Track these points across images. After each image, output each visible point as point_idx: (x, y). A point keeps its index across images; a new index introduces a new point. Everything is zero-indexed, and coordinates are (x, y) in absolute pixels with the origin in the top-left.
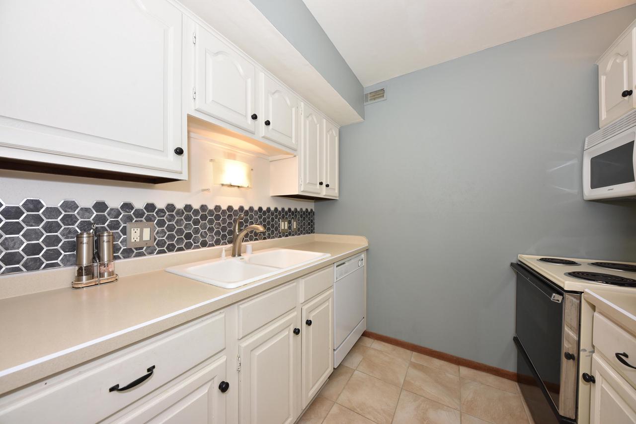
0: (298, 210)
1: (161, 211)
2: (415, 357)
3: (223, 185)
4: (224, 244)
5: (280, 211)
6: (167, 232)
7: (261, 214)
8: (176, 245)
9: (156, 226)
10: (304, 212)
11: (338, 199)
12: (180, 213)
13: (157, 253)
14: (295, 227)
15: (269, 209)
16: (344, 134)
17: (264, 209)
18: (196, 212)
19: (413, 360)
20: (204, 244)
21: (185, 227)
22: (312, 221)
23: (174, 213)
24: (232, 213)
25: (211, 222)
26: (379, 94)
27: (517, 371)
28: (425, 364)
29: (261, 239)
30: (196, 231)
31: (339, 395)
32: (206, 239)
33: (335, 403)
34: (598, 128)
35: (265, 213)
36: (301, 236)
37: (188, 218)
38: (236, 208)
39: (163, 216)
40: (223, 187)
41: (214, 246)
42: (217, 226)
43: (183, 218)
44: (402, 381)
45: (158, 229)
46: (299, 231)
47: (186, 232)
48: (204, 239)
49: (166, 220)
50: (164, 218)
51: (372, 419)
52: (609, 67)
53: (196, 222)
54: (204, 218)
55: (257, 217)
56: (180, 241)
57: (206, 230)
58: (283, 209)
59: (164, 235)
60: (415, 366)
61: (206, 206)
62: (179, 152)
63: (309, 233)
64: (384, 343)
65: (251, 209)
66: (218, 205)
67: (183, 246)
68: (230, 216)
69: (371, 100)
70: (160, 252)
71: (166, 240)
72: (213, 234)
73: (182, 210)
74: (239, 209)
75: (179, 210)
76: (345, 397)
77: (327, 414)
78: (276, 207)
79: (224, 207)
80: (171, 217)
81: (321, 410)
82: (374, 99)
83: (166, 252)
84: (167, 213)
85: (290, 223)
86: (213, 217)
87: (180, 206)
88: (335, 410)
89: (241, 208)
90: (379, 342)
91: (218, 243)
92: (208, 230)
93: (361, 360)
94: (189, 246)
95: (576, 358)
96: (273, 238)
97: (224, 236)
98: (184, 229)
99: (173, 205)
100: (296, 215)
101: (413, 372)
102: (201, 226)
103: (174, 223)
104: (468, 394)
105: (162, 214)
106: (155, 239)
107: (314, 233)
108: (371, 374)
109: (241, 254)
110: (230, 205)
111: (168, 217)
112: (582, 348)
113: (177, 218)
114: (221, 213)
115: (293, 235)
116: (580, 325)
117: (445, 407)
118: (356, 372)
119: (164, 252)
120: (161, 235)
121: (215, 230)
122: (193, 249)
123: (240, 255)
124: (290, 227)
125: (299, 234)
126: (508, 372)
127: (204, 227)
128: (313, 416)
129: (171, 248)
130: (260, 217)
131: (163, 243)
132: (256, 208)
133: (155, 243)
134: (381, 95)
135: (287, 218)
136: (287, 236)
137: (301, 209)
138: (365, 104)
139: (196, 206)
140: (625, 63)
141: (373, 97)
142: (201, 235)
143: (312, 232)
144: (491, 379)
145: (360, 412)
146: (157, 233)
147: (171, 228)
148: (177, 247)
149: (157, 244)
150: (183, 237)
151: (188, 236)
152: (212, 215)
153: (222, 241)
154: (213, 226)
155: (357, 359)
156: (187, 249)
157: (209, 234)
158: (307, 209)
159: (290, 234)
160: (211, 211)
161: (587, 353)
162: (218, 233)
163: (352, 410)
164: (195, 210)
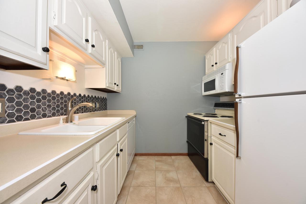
0: (100, 97)
1: (11, 91)
2: (156, 158)
3: (57, 77)
4: (58, 115)
5: (90, 97)
6: (16, 106)
7: (80, 98)
8: (23, 116)
9: (6, 102)
10: (102, 98)
11: (120, 92)
12: (26, 93)
13: (8, 123)
14: (98, 107)
15: (84, 95)
16: (124, 61)
17: (82, 95)
18: (39, 94)
19: (156, 159)
20: (44, 116)
21: (30, 104)
22: (106, 103)
23: (22, 93)
24: (63, 96)
25: (49, 101)
26: (140, 47)
27: (188, 152)
28: (160, 159)
29: (80, 113)
30: (39, 107)
31: (131, 183)
32: (46, 112)
33: (130, 187)
34: (205, 75)
35: (82, 97)
36: (101, 111)
37: (33, 97)
38: (66, 93)
39: (13, 95)
40: (57, 79)
41: (51, 117)
42: (53, 104)
43: (29, 97)
44: (155, 168)
45: (8, 104)
46: (100, 108)
47: (31, 107)
48: (45, 112)
49: (15, 98)
50: (14, 96)
51: (148, 186)
52: (208, 57)
53: (39, 101)
54: (44, 98)
55: (78, 100)
56: (26, 113)
57: (46, 106)
58: (92, 96)
59: (13, 108)
60: (157, 161)
61: (46, 90)
62: (46, 50)
63: (105, 110)
64: (143, 156)
65: (75, 94)
66: (53, 90)
67: (29, 117)
68: (62, 98)
69: (137, 48)
70: (10, 122)
71: (15, 113)
72: (51, 109)
73: (28, 92)
74: (67, 94)
75: (25, 91)
76: (134, 183)
77: (129, 192)
78: (88, 94)
79: (58, 92)
80: (20, 96)
81: (125, 192)
82: (139, 48)
83: (15, 122)
84: (16, 93)
85: (95, 104)
86: (51, 98)
87: (26, 88)
88: (131, 189)
89: (69, 94)
90: (141, 156)
91: (54, 115)
92: (47, 107)
93: (136, 166)
94: (33, 117)
95: (207, 140)
96: (87, 112)
97: (58, 111)
98: (30, 105)
99: (20, 87)
100: (98, 100)
101: (158, 163)
102: (42, 104)
103: (21, 100)
104: (176, 164)
105: (12, 93)
106: (6, 112)
107: (107, 110)
108: (142, 170)
109: (73, 121)
110: (62, 91)
111: (17, 95)
112: (209, 136)
113: (24, 97)
114: (56, 96)
115: (97, 111)
116: (208, 130)
117: (171, 171)
118: (136, 171)
119: (14, 121)
120: (11, 109)
121: (52, 106)
122: (36, 119)
123: (71, 122)
124: (95, 106)
125: (100, 111)
126: (185, 153)
127: (44, 104)
128: (122, 197)
129: (19, 119)
130: (80, 100)
131: (12, 115)
132: (78, 94)
133: (6, 115)
134: (142, 48)
135: (94, 101)
136: (94, 111)
137: (101, 97)
138: (134, 49)
139: (39, 89)
140: (212, 57)
141: (138, 48)
142: (42, 109)
143: (106, 109)
144: (181, 157)
145: (143, 185)
146: (8, 107)
147: (19, 104)
148: (24, 117)
149: (7, 116)
150: (29, 110)
151: (33, 110)
152: (50, 97)
153: (57, 114)
154: (51, 104)
155: (135, 166)
156: (32, 119)
157: (48, 109)
158: (103, 97)
159: (96, 110)
160: (49, 94)
161: (210, 137)
162: (54, 109)
163: (139, 186)
164: (38, 92)
